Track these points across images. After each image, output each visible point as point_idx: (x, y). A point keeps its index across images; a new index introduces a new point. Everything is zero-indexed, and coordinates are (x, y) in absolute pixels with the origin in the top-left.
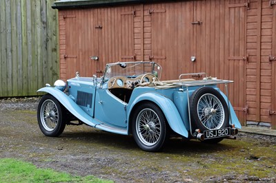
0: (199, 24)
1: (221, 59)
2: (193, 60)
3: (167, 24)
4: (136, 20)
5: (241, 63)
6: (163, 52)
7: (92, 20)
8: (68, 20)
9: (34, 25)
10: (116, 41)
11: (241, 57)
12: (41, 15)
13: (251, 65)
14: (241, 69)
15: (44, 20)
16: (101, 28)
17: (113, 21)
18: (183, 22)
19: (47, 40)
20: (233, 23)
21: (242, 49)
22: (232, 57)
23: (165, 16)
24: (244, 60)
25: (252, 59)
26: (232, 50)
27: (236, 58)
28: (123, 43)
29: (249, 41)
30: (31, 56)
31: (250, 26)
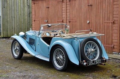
0: (91, 5)
1: (101, 22)
2: (88, 22)
3: (77, 6)
4: (63, 4)
5: (110, 24)
6: (75, 19)
7: (45, 4)
8: (35, 4)
9: (24, 7)
10: (55, 13)
11: (111, 21)
12: (27, 2)
13: (115, 25)
14: (110, 27)
15: (29, 5)
16: (49, 8)
17: (54, 4)
18: (84, 5)
19: (30, 13)
20: (107, 5)
21: (111, 17)
22: (106, 21)
23: (76, 2)
24: (112, 23)
25: (116, 22)
26: (106, 18)
27: (108, 22)
28: (58, 14)
29: (114, 13)
30: (23, 20)
31: (115, 6)
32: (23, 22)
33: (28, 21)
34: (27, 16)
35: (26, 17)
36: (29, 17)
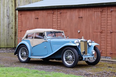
0: (81, 18)
1: (91, 31)
2: (79, 32)
3: (68, 18)
4: (54, 15)
5: (99, 33)
6: (66, 29)
7: (34, 15)
8: (22, 15)
9: (4, 17)
10: (45, 24)
11: (99, 30)
12: (7, 13)
13: (103, 34)
14: (99, 36)
15: (8, 15)
16: (38, 19)
17: (43, 16)
18: (75, 17)
19: (9, 24)
20: (96, 17)
21: (99, 28)
22: (95, 31)
23: (67, 14)
24: (100, 32)
25: (104, 32)
26: (95, 28)
27: (97, 31)
28: (48, 25)
29: (102, 25)
30: (2, 30)
31: (103, 19)
32: (2, 33)
33: (8, 32)
34: (7, 26)
35: (6, 28)
36: (9, 27)
